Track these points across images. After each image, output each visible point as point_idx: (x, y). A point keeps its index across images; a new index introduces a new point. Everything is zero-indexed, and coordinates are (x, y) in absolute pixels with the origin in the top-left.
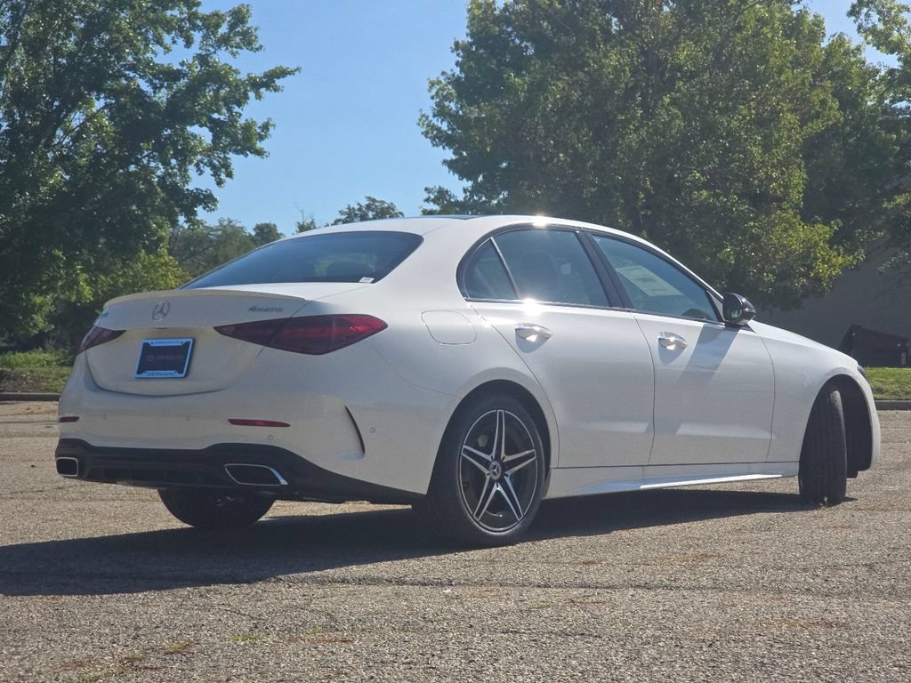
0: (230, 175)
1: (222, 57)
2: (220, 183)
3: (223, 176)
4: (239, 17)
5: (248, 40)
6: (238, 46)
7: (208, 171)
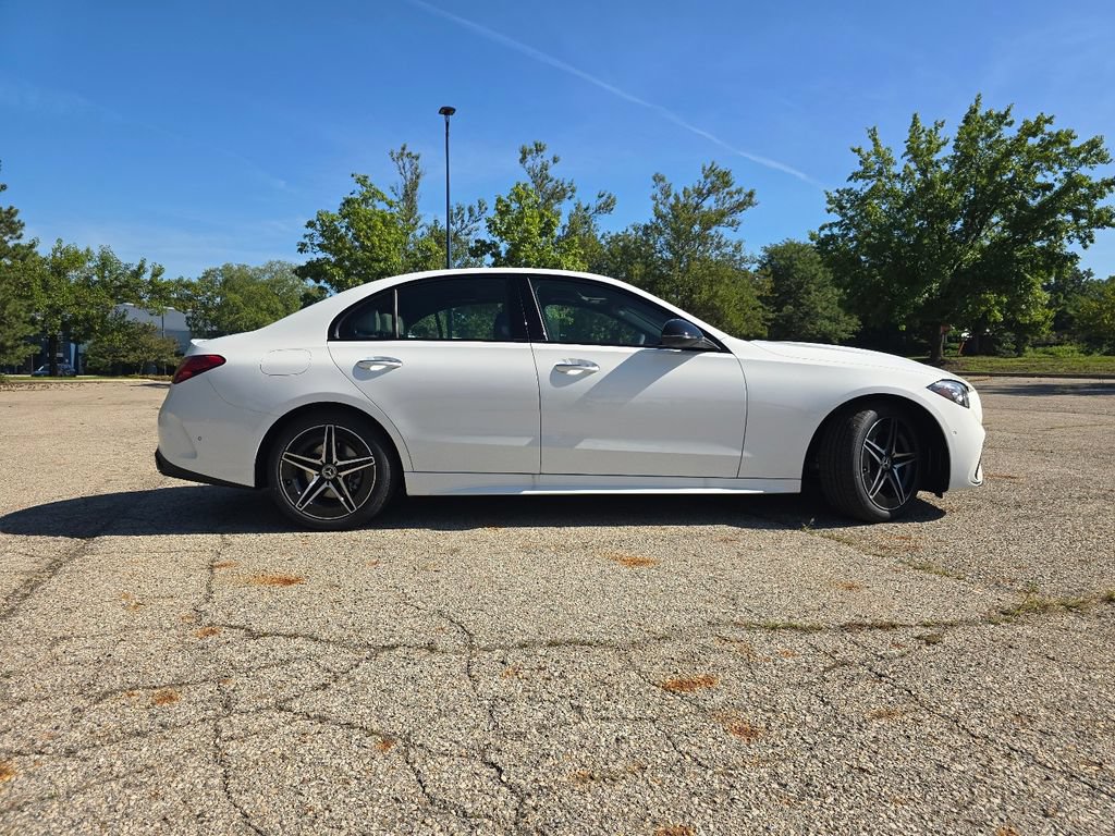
0: (1092, 241)
1: (1084, 171)
2: (1085, 247)
3: (1088, 243)
4: (1093, 144)
5: (1102, 158)
6: (1095, 162)
7: (1076, 241)
